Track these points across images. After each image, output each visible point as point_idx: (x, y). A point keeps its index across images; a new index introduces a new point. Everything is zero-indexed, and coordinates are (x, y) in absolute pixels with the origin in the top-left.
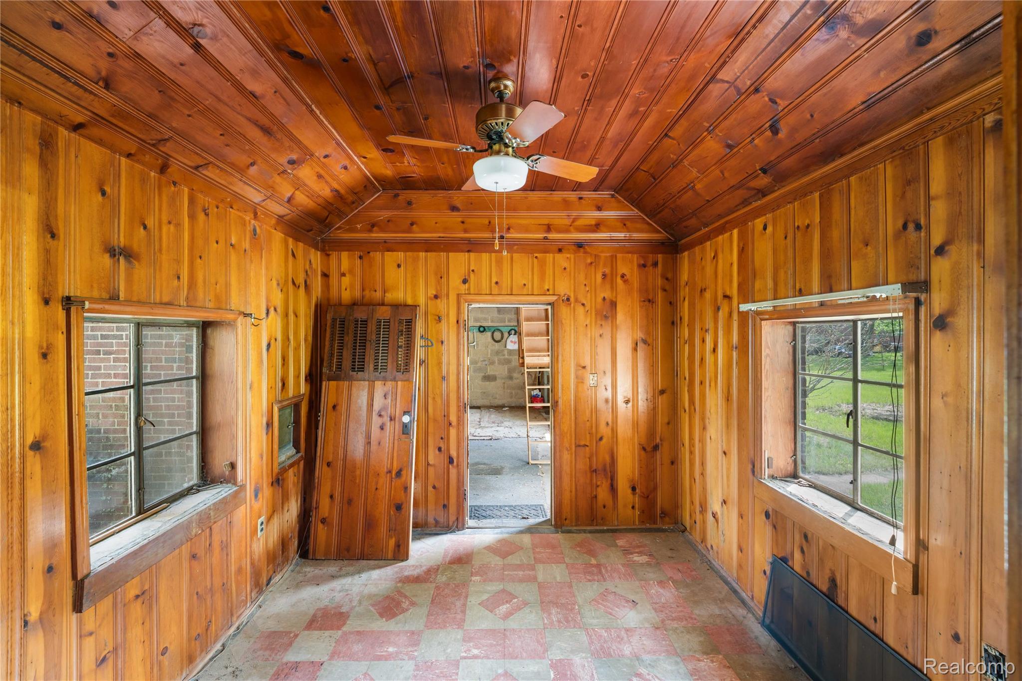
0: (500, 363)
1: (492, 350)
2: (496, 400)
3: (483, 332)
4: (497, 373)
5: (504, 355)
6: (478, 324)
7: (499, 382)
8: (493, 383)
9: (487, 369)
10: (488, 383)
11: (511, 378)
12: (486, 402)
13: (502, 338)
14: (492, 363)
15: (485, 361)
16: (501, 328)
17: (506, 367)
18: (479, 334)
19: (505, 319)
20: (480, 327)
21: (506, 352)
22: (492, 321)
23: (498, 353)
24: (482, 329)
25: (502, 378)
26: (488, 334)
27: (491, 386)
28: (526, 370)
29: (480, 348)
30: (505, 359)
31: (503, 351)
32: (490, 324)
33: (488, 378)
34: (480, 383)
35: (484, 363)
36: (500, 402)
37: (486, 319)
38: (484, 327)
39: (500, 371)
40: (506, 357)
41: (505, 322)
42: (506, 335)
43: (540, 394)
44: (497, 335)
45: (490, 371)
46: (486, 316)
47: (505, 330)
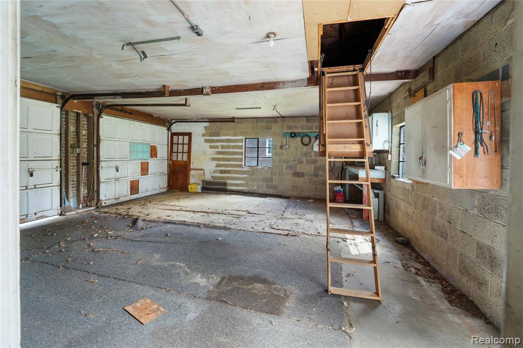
0: (307, 162)
1: (301, 152)
2: (304, 193)
3: (294, 137)
4: (304, 171)
5: (311, 156)
6: (291, 131)
7: (306, 178)
8: (301, 179)
9: (297, 167)
10: (297, 178)
11: (316, 175)
12: (295, 193)
13: (310, 142)
14: (301, 162)
15: (295, 160)
16: (308, 134)
17: (312, 166)
18: (291, 139)
19: (312, 126)
20: (292, 133)
21: (313, 154)
22: (302, 129)
23: (306, 154)
24: (293, 135)
25: (309, 175)
26: (299, 139)
27: (300, 181)
28: (328, 160)
29: (291, 150)
30: (312, 160)
31: (310, 153)
32: (300, 131)
33: (297, 174)
34: (291, 178)
35: (294, 162)
36: (307, 195)
37: (296, 127)
38: (295, 133)
39: (307, 169)
40: (313, 158)
41: (312, 129)
42: (313, 139)
43: (342, 190)
44: (306, 140)
45: (299, 169)
46: (298, 124)
47: (313, 135)
